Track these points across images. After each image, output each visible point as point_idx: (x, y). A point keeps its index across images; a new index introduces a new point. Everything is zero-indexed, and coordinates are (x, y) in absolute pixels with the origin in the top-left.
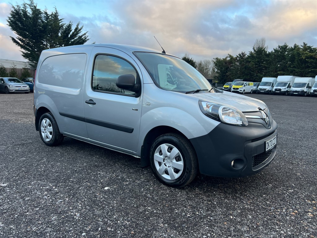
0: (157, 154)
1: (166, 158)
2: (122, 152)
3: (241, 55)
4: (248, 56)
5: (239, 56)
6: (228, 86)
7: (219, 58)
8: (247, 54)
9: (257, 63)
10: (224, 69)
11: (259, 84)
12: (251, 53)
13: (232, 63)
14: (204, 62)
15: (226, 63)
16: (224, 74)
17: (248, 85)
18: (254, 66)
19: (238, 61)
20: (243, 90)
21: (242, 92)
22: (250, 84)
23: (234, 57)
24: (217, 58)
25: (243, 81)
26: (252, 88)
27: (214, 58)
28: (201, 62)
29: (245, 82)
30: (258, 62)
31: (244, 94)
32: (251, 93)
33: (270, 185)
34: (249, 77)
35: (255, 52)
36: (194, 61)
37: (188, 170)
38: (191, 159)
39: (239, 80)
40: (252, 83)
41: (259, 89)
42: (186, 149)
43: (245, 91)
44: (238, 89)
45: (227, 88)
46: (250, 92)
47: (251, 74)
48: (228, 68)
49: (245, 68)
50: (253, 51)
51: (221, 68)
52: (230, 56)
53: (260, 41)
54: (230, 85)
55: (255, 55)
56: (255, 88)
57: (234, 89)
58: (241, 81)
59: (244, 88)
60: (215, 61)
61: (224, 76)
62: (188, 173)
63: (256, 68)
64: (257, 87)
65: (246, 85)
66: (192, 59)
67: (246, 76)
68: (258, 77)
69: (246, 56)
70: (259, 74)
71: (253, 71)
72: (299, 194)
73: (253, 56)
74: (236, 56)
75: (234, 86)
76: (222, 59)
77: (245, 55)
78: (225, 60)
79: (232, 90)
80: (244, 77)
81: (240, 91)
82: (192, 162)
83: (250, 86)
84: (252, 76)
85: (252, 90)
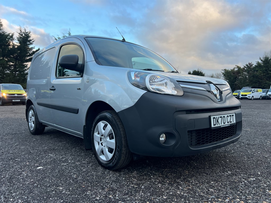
0: (96, 134)
1: (102, 137)
2: (76, 136)
3: (249, 65)
4: (255, 65)
5: (246, 67)
6: (237, 94)
7: (227, 69)
8: (255, 64)
9: (264, 71)
10: (233, 78)
11: (268, 90)
12: (258, 63)
13: (240, 73)
14: (216, 75)
15: (234, 73)
16: (233, 83)
17: (257, 91)
18: (262, 74)
19: (246, 71)
20: (251, 96)
21: (250, 98)
22: (259, 90)
23: (242, 68)
24: (225, 70)
25: (251, 88)
26: (261, 95)
27: (222, 70)
28: (213, 75)
29: (253, 89)
30: (266, 70)
31: (253, 100)
32: (261, 99)
33: (228, 172)
34: (258, 85)
35: (262, 62)
36: (203, 73)
37: (119, 149)
38: (121, 136)
39: (248, 87)
40: (260, 90)
41: (268, 95)
42: (117, 125)
43: (254, 97)
44: (246, 95)
45: (236, 95)
46: (259, 98)
47: (259, 82)
48: (237, 77)
49: (253, 76)
50: (260, 61)
51: (230, 78)
52: (238, 67)
53: (268, 53)
54: (239, 92)
55: (262, 64)
56: (264, 94)
57: (242, 95)
58: (250, 88)
59: (252, 95)
60: (223, 72)
61: (233, 84)
62: (119, 151)
63: (265, 76)
64: (267, 94)
65: (254, 91)
66: (202, 72)
67: (255, 84)
68: (267, 84)
69: (254, 66)
70: (267, 82)
71: (262, 80)
72: (260, 183)
73: (260, 65)
74: (243, 67)
75: (242, 93)
76: (230, 70)
77: (252, 65)
78: (233, 71)
79: (240, 97)
80: (252, 85)
81: (249, 97)
82: (123, 138)
83: (259, 92)
84: (261, 84)
85: (261, 96)
